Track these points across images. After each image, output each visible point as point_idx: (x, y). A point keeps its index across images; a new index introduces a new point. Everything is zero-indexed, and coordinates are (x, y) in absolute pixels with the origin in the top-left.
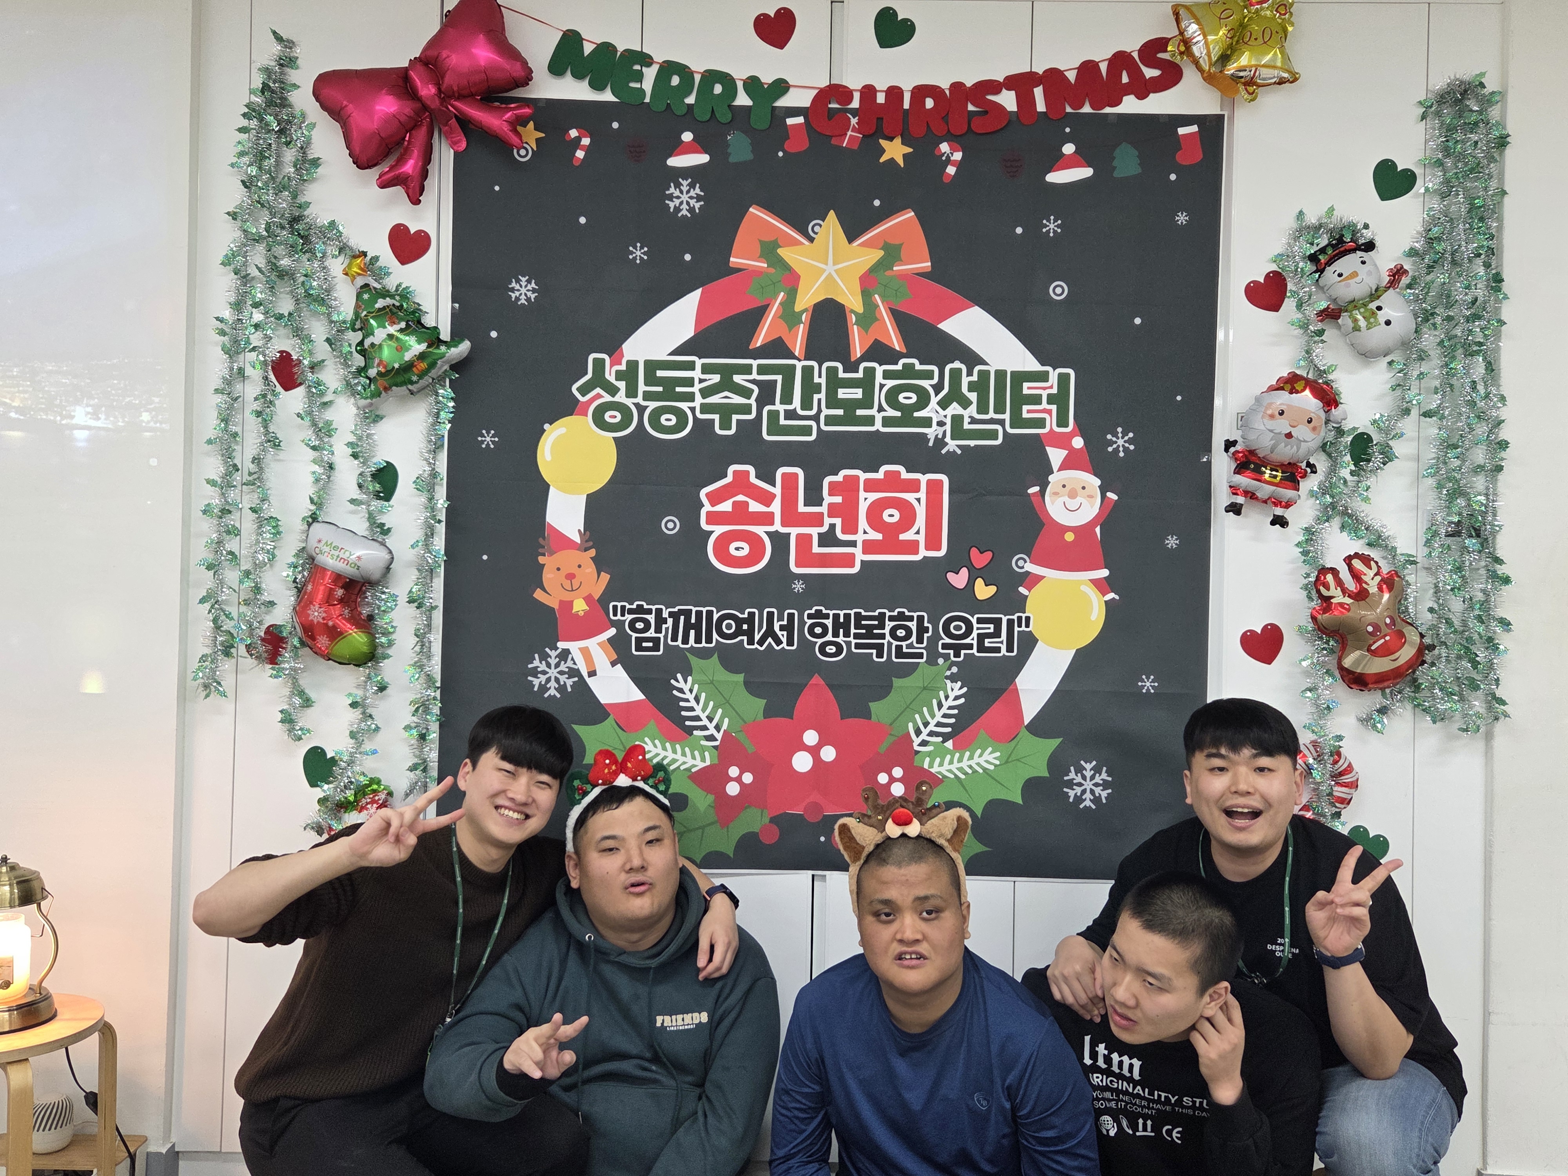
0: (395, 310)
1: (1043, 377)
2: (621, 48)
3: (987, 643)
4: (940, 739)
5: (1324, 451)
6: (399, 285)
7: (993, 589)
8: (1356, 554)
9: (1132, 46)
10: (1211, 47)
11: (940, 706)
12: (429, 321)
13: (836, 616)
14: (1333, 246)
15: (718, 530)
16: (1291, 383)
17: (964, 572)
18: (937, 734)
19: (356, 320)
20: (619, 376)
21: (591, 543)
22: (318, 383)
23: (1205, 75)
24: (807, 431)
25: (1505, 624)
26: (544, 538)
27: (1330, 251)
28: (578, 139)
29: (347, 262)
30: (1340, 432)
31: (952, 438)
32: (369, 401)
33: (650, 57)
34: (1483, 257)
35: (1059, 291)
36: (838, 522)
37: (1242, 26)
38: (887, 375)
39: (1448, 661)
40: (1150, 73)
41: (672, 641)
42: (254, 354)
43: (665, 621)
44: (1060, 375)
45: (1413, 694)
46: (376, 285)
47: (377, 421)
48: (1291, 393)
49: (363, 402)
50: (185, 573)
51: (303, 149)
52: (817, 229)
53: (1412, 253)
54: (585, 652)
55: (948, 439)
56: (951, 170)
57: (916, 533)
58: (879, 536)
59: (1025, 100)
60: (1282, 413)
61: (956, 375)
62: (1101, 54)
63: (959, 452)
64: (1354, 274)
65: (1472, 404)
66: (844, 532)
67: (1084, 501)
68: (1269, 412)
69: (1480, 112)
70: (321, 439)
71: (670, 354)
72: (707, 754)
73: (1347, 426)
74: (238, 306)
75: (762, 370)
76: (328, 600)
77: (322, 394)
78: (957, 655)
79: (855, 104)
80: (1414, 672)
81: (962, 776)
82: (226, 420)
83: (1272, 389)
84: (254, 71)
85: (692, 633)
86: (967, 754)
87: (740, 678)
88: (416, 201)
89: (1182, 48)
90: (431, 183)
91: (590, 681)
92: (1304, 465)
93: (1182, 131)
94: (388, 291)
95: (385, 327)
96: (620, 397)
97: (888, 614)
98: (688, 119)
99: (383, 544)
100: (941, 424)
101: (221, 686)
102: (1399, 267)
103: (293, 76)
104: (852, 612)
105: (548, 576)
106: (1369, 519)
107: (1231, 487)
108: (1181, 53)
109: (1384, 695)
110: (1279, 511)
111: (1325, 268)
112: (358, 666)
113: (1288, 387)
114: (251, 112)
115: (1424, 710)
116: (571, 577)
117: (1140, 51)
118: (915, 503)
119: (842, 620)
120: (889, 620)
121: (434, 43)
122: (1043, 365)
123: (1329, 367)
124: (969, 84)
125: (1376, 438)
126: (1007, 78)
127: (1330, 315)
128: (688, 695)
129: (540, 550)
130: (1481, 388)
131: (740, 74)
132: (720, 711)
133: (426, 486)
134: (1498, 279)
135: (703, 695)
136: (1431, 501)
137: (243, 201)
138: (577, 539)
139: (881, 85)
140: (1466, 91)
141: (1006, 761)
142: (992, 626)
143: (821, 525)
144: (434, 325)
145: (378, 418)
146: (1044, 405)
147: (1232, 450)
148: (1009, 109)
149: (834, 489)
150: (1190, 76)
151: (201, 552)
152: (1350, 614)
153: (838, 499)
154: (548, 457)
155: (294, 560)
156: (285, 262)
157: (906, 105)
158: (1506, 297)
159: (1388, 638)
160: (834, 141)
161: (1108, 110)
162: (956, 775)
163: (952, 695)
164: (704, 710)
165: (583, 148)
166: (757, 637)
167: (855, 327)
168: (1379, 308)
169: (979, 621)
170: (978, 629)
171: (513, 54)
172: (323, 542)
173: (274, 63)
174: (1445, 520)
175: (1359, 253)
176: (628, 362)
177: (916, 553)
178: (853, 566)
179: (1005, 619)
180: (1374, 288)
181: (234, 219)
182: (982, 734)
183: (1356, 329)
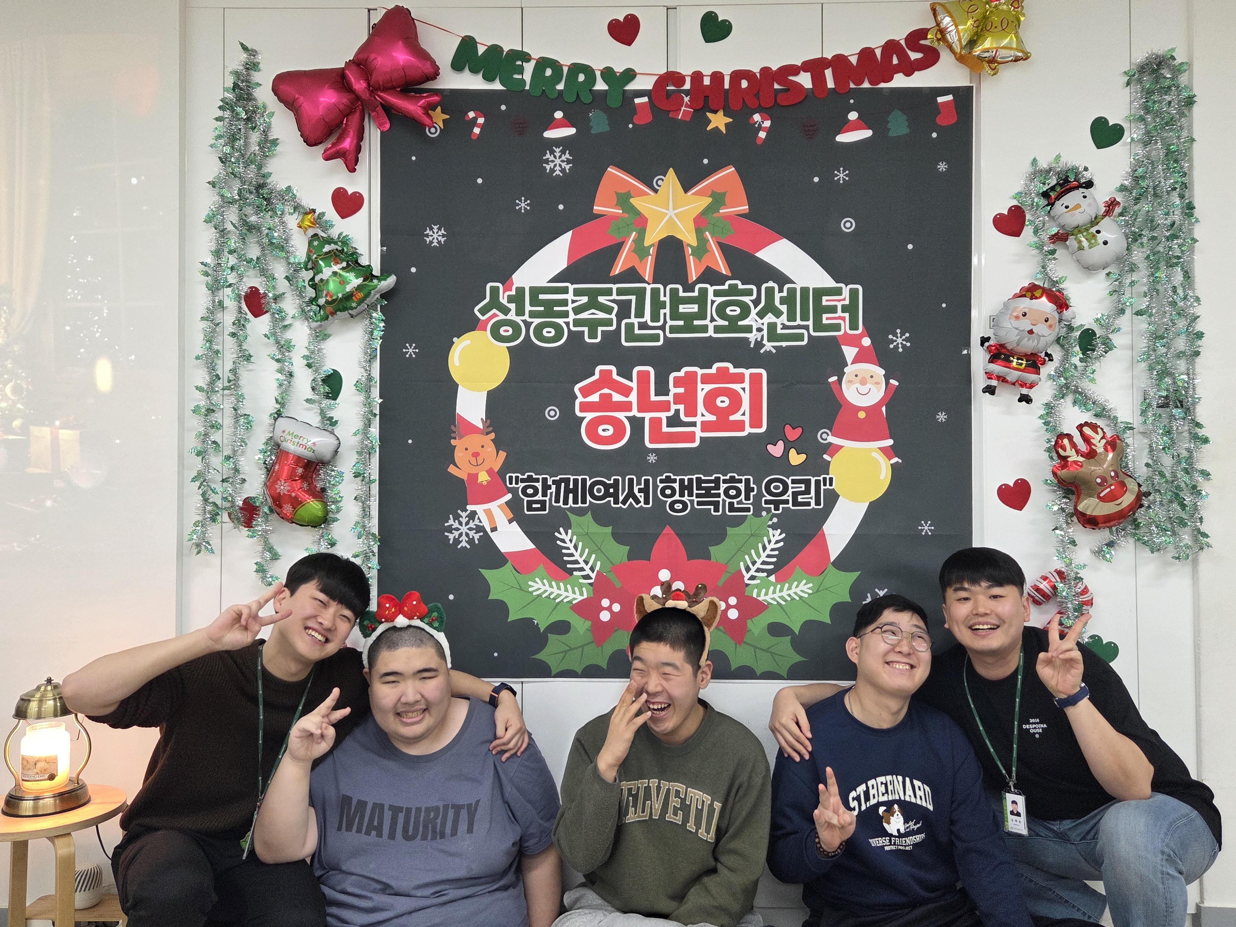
0: (338, 253)
1: (837, 292)
2: (506, 49)
3: (800, 499)
4: (765, 574)
5: (1058, 343)
6: (341, 234)
7: (803, 457)
8: (1086, 422)
9: (900, 36)
10: (961, 34)
11: (764, 548)
12: (364, 261)
13: (682, 481)
14: (1061, 185)
15: (589, 416)
16: (1031, 291)
17: (781, 444)
18: (763, 571)
19: (309, 261)
20: (510, 299)
21: (491, 428)
22: (280, 311)
23: (958, 56)
24: (656, 338)
25: (1206, 474)
26: (455, 426)
27: (1058, 189)
28: (475, 119)
29: (300, 217)
30: (1070, 328)
31: (769, 341)
32: (319, 323)
33: (529, 55)
34: (1178, 190)
35: (848, 225)
36: (681, 407)
37: (985, 18)
38: (717, 294)
39: (1161, 504)
40: (914, 56)
41: (555, 502)
42: (230, 289)
43: (550, 487)
44: (850, 289)
45: (1134, 531)
46: (323, 234)
47: (326, 339)
48: (1031, 299)
49: (314, 325)
50: (181, 458)
51: (265, 132)
52: (660, 182)
53: (1123, 189)
54: (488, 512)
55: (765, 342)
56: (762, 135)
57: (743, 415)
58: (713, 418)
59: (820, 79)
60: (1025, 315)
61: (770, 292)
62: (876, 43)
63: (774, 351)
64: (1078, 206)
65: (1173, 304)
66: (686, 415)
67: (873, 387)
68: (1015, 314)
69: (1172, 79)
70: (283, 354)
71: (550, 281)
72: (584, 589)
73: (1076, 323)
74: (217, 253)
75: (620, 292)
76: (291, 478)
77: (283, 319)
78: (777, 509)
79: (687, 86)
80: (1134, 514)
81: (783, 603)
82: (210, 341)
83: (1016, 296)
84: (227, 74)
85: (571, 496)
86: (787, 585)
87: (609, 530)
88: (352, 170)
89: (939, 36)
90: (363, 156)
91: (492, 535)
92: (1043, 355)
93: (940, 100)
94: (332, 239)
95: (331, 266)
96: (512, 316)
97: (722, 478)
98: (559, 101)
99: (332, 433)
100: (759, 330)
101: (210, 545)
102: (1113, 199)
103: (256, 77)
104: (694, 477)
105: (459, 455)
106: (1095, 395)
107: (986, 373)
108: (938, 40)
109: (1111, 532)
110: (1025, 391)
111: (1055, 202)
112: (315, 527)
113: (1029, 294)
114: (226, 105)
115: (1143, 543)
116: (476, 455)
117: (906, 39)
118: (741, 392)
119: (686, 483)
120: (723, 483)
121: (364, 49)
122: (837, 283)
123: (1060, 279)
124: (774, 68)
125: (1099, 332)
126: (804, 63)
127: (1060, 238)
128: (568, 544)
129: (453, 435)
130: (1180, 291)
131: (598, 66)
132: (594, 556)
133: (364, 387)
134: (1190, 207)
135: (580, 544)
136: (1144, 380)
137: (220, 173)
138: (481, 426)
139: (707, 71)
140: (1160, 63)
141: (817, 591)
142: (803, 486)
143: (668, 410)
144: (368, 264)
145: (326, 337)
146: (839, 313)
147: (987, 344)
148: (806, 87)
149: (678, 382)
150: (946, 57)
151: (192, 442)
152: (1081, 470)
153: (681, 390)
154: (457, 363)
155: (263, 447)
156: (253, 219)
157: (727, 86)
158: (1197, 221)
159: (1113, 487)
160: (671, 115)
161: (883, 85)
162: (777, 602)
163: (773, 540)
164: (581, 556)
165: (479, 126)
166: (621, 498)
167: (691, 257)
168: (1098, 232)
169: (793, 482)
170: (792, 488)
171: (424, 56)
172: (287, 432)
173: (241, 68)
174: (1156, 395)
175: (1081, 190)
176: (517, 288)
177: (743, 430)
178: (694, 441)
179: (813, 480)
180: (1094, 216)
181: (214, 187)
182: (798, 570)
183: (1081, 248)
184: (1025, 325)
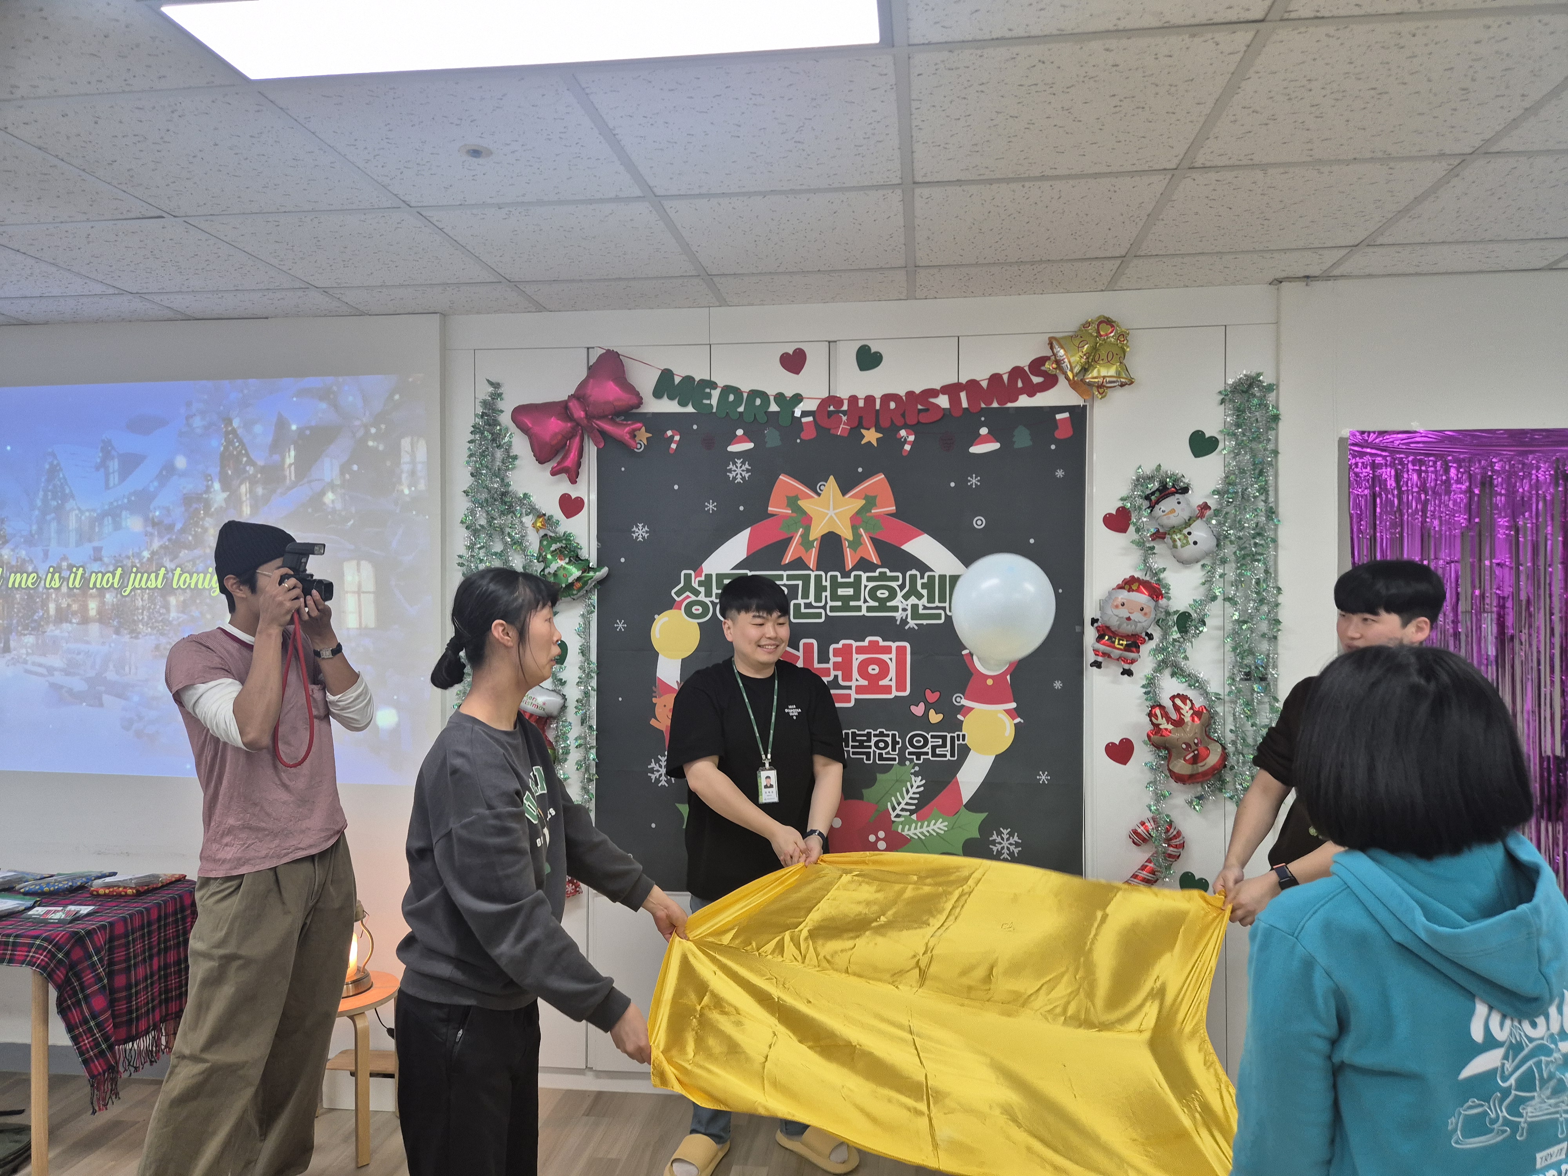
0: (562, 550)
2: (697, 379)
3: (938, 751)
4: (908, 813)
5: (1157, 625)
6: (564, 529)
7: (940, 717)
8: (1179, 694)
9: (1024, 363)
10: (1075, 363)
11: (908, 792)
12: (584, 554)
14: (1161, 490)
16: (1131, 583)
17: (922, 705)
18: (906, 810)
19: (540, 556)
20: (701, 584)
23: (1071, 383)
24: (819, 616)
26: (656, 687)
27: (1159, 494)
28: (672, 437)
29: (534, 519)
30: (1168, 613)
31: (912, 619)
33: (716, 383)
35: (979, 522)
36: (839, 673)
37: (1094, 351)
38: (869, 579)
40: (1036, 380)
45: (1221, 788)
46: (552, 534)
48: (1130, 591)
50: (443, 711)
51: (507, 451)
52: (822, 487)
53: (1214, 494)
55: (909, 620)
56: (907, 447)
57: (890, 680)
58: (865, 683)
59: (955, 401)
60: (1123, 604)
61: (913, 578)
62: (1004, 369)
63: (916, 628)
64: (1174, 510)
66: (843, 680)
68: (1116, 603)
69: (1261, 398)
73: (1173, 608)
75: (789, 578)
78: (918, 759)
79: (845, 407)
80: (1219, 773)
81: (923, 838)
83: (1117, 588)
84: (477, 403)
86: (926, 823)
88: (575, 480)
89: (1055, 364)
90: (583, 471)
92: (1143, 635)
93: (1058, 416)
94: (559, 537)
95: (557, 561)
96: (702, 597)
97: (873, 733)
98: (740, 421)
99: (560, 693)
100: (904, 610)
102: (1205, 503)
103: (500, 406)
104: (850, 732)
105: (659, 710)
106: (1190, 669)
107: (1095, 650)
108: (1055, 367)
109: (1201, 788)
110: (1127, 666)
111: (1155, 505)
113: (1127, 587)
114: (476, 429)
115: (1228, 798)
117: (1029, 366)
118: (889, 661)
120: (874, 737)
121: (582, 385)
123: (1160, 571)
124: (917, 392)
125: (1193, 615)
126: (942, 387)
127: (1158, 536)
129: (654, 694)
131: (771, 392)
133: (585, 653)
134: (1274, 511)
136: (1229, 659)
137: (472, 484)
139: (861, 395)
140: (1250, 384)
141: (951, 828)
142: (940, 740)
143: (829, 676)
144: (587, 558)
147: (1096, 625)
148: (944, 407)
149: (837, 653)
150: (1062, 382)
152: (1172, 735)
153: (839, 659)
154: (658, 636)
156: (497, 521)
157: (878, 407)
158: (1279, 523)
159: (1196, 752)
160: (832, 431)
161: (1009, 405)
162: (918, 837)
163: (915, 785)
165: (675, 442)
167: (848, 549)
168: (1190, 533)
169: (932, 737)
170: (932, 742)
171: (631, 389)
173: (489, 398)
174: (1239, 671)
175: (1177, 496)
176: (706, 575)
177: (890, 693)
178: (850, 702)
179: (949, 736)
180: (1187, 519)
181: (467, 495)
182: (935, 810)
183: (1175, 546)
184: (1124, 613)
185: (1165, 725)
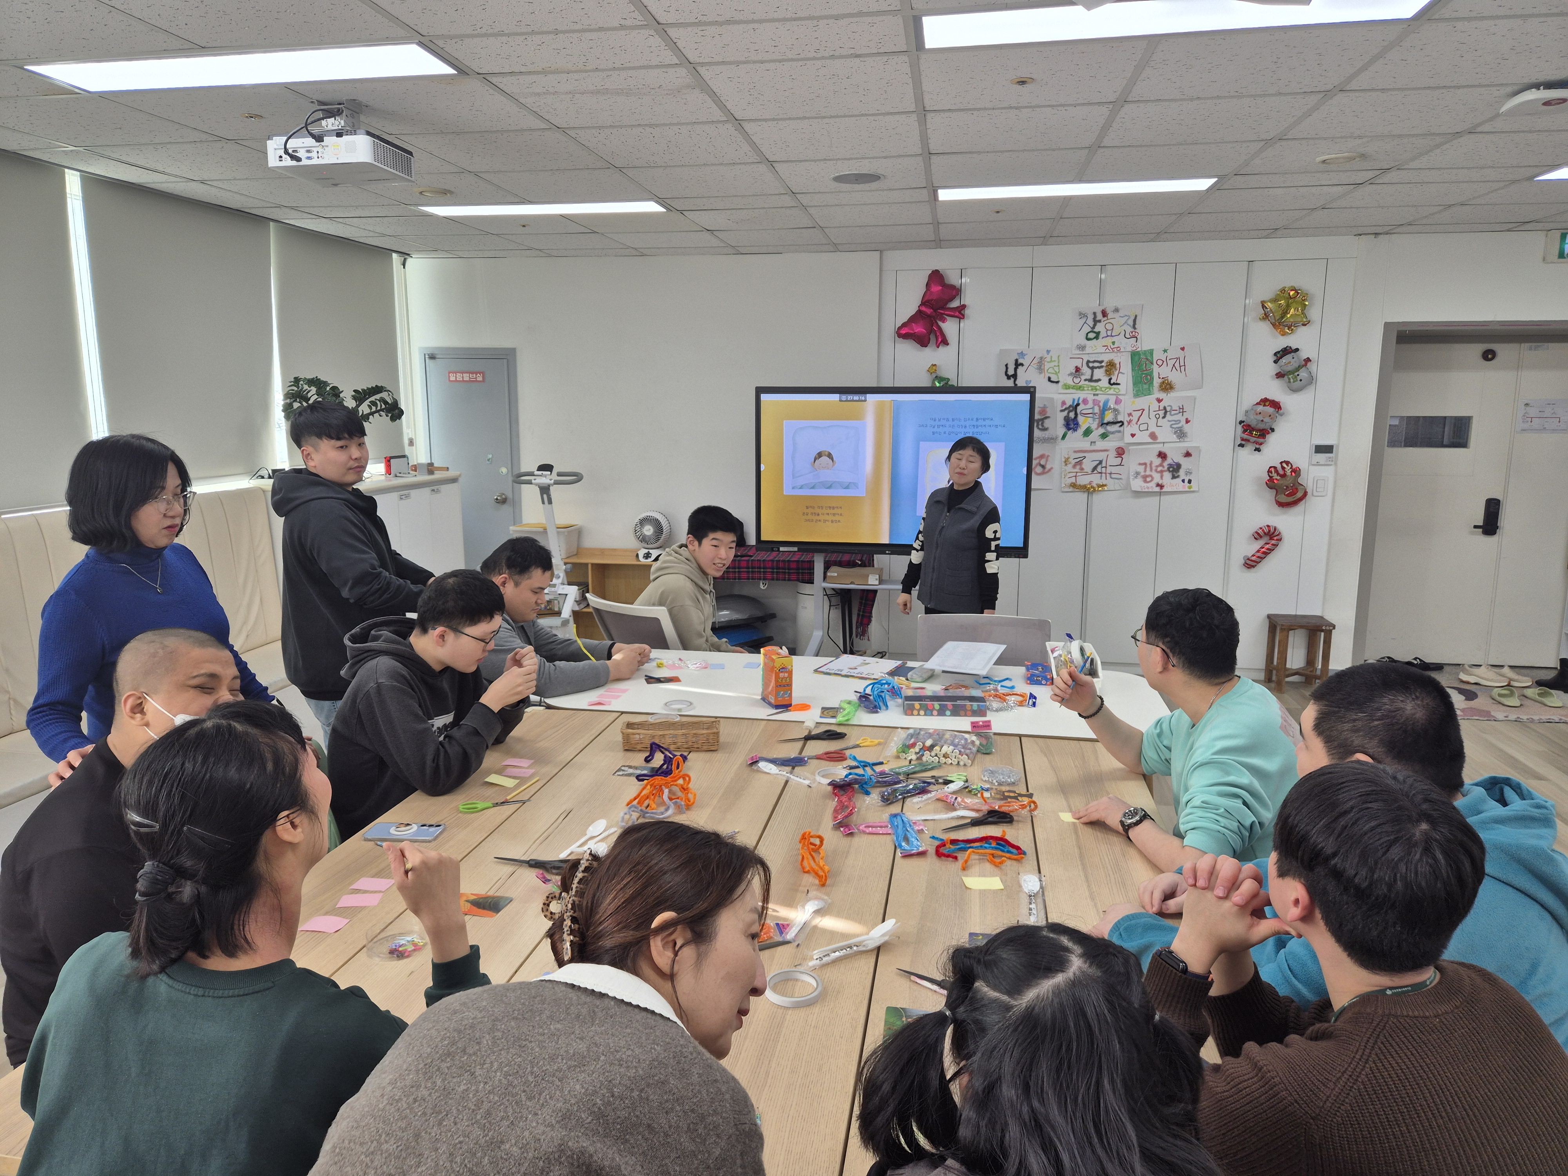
92: (1269, 429)
109: (1290, 509)
113: (1262, 404)
127: (1280, 376)
147: (1242, 424)
183: (1290, 382)
184: (1260, 418)
185: (1275, 476)
